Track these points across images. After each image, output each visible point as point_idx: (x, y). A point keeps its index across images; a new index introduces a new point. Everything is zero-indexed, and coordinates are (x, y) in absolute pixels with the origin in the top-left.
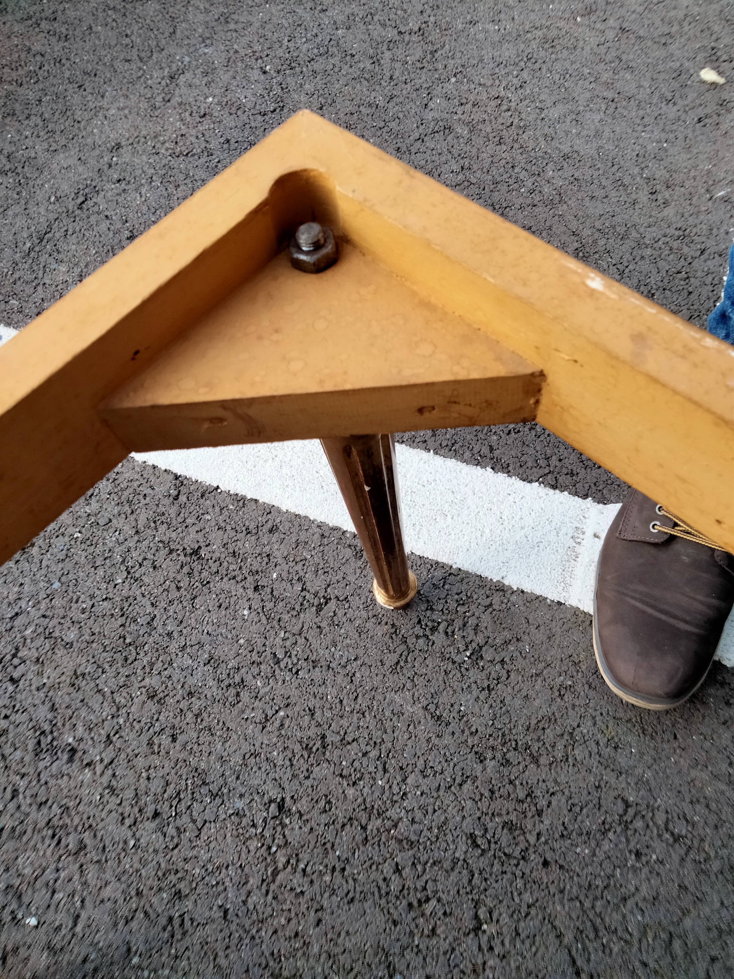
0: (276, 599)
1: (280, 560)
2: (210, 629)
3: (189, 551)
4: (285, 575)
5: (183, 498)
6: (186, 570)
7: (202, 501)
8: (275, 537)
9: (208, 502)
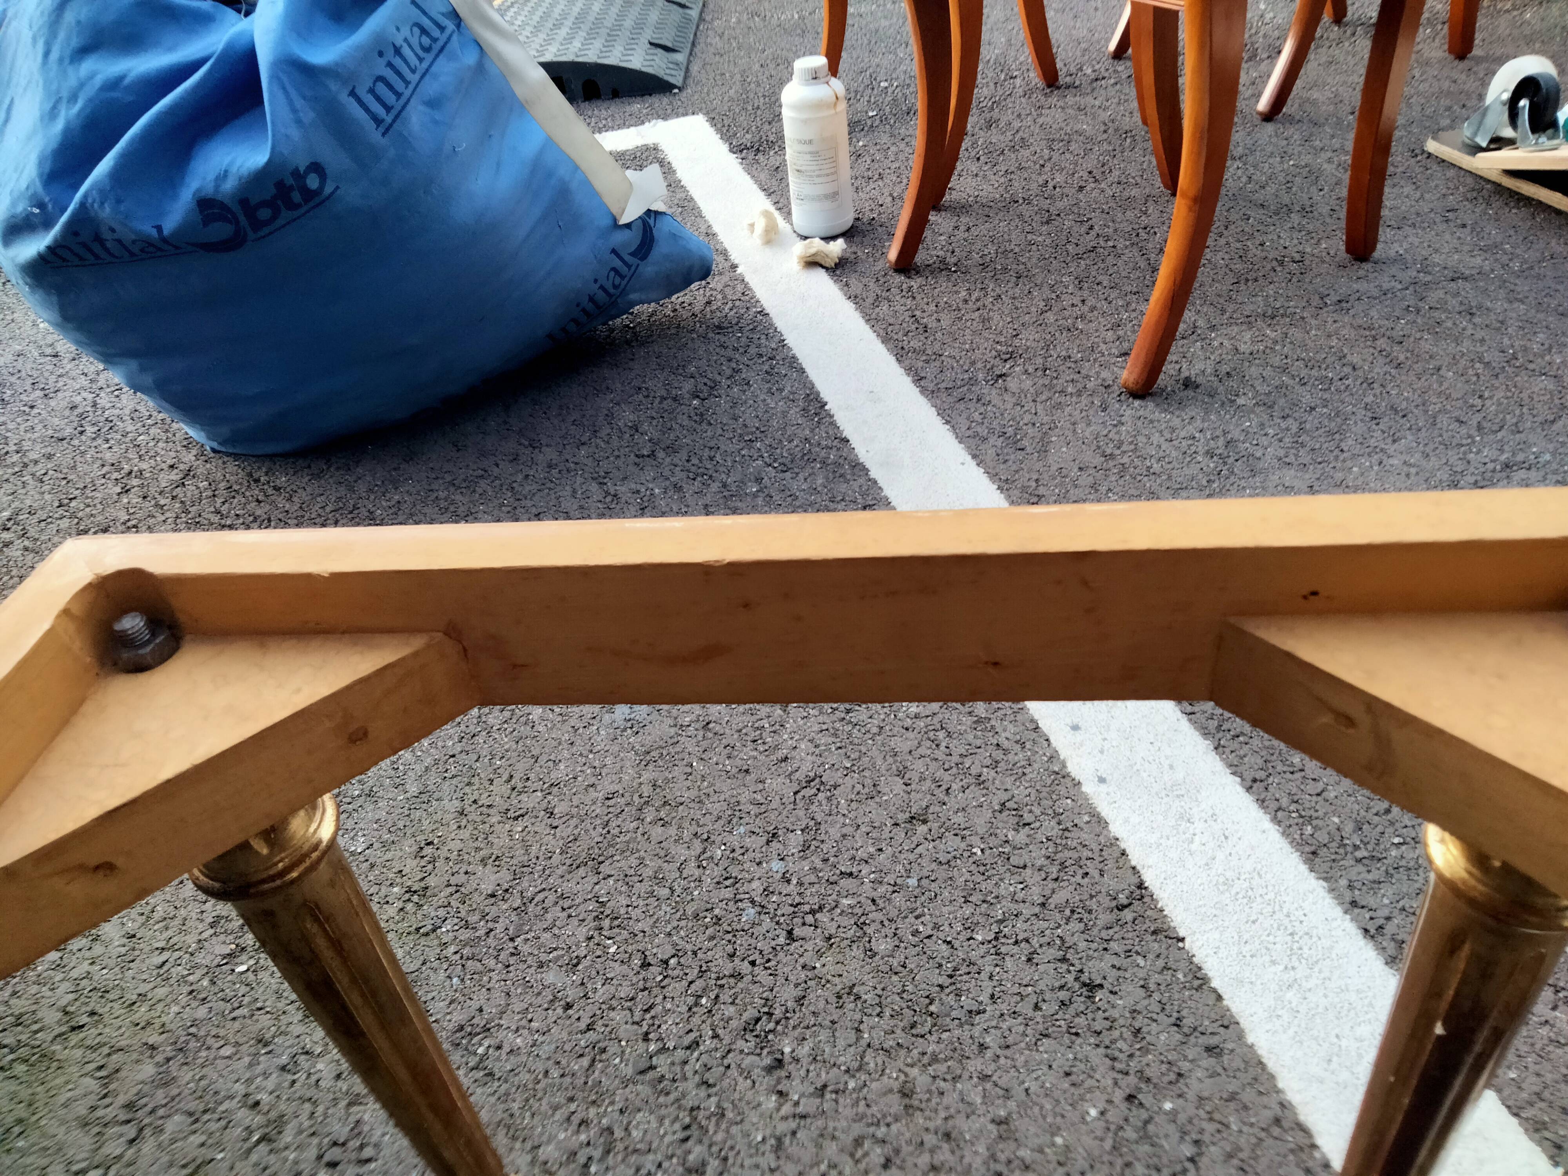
0: (1145, 1136)
1: (1191, 1095)
2: (1034, 1087)
3: (1085, 978)
4: (1182, 1118)
5: (1128, 915)
6: (1063, 995)
7: (1149, 937)
8: (1208, 1062)
9: (1156, 945)
